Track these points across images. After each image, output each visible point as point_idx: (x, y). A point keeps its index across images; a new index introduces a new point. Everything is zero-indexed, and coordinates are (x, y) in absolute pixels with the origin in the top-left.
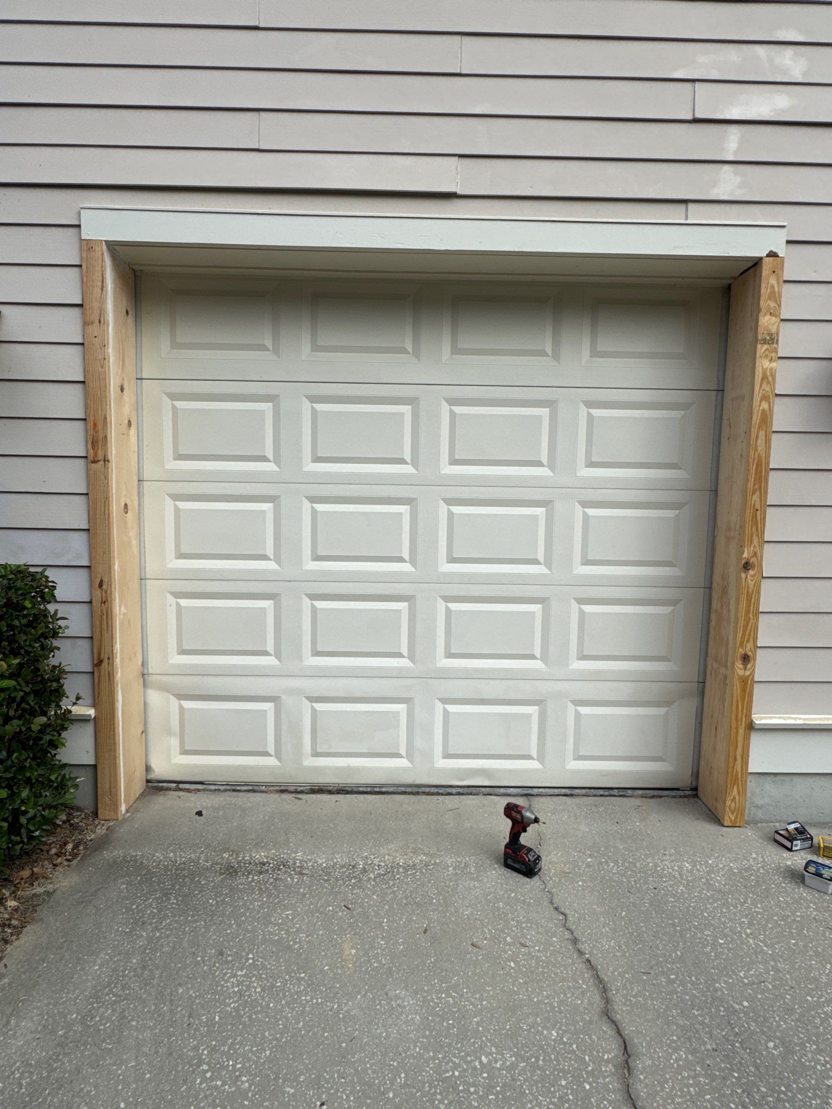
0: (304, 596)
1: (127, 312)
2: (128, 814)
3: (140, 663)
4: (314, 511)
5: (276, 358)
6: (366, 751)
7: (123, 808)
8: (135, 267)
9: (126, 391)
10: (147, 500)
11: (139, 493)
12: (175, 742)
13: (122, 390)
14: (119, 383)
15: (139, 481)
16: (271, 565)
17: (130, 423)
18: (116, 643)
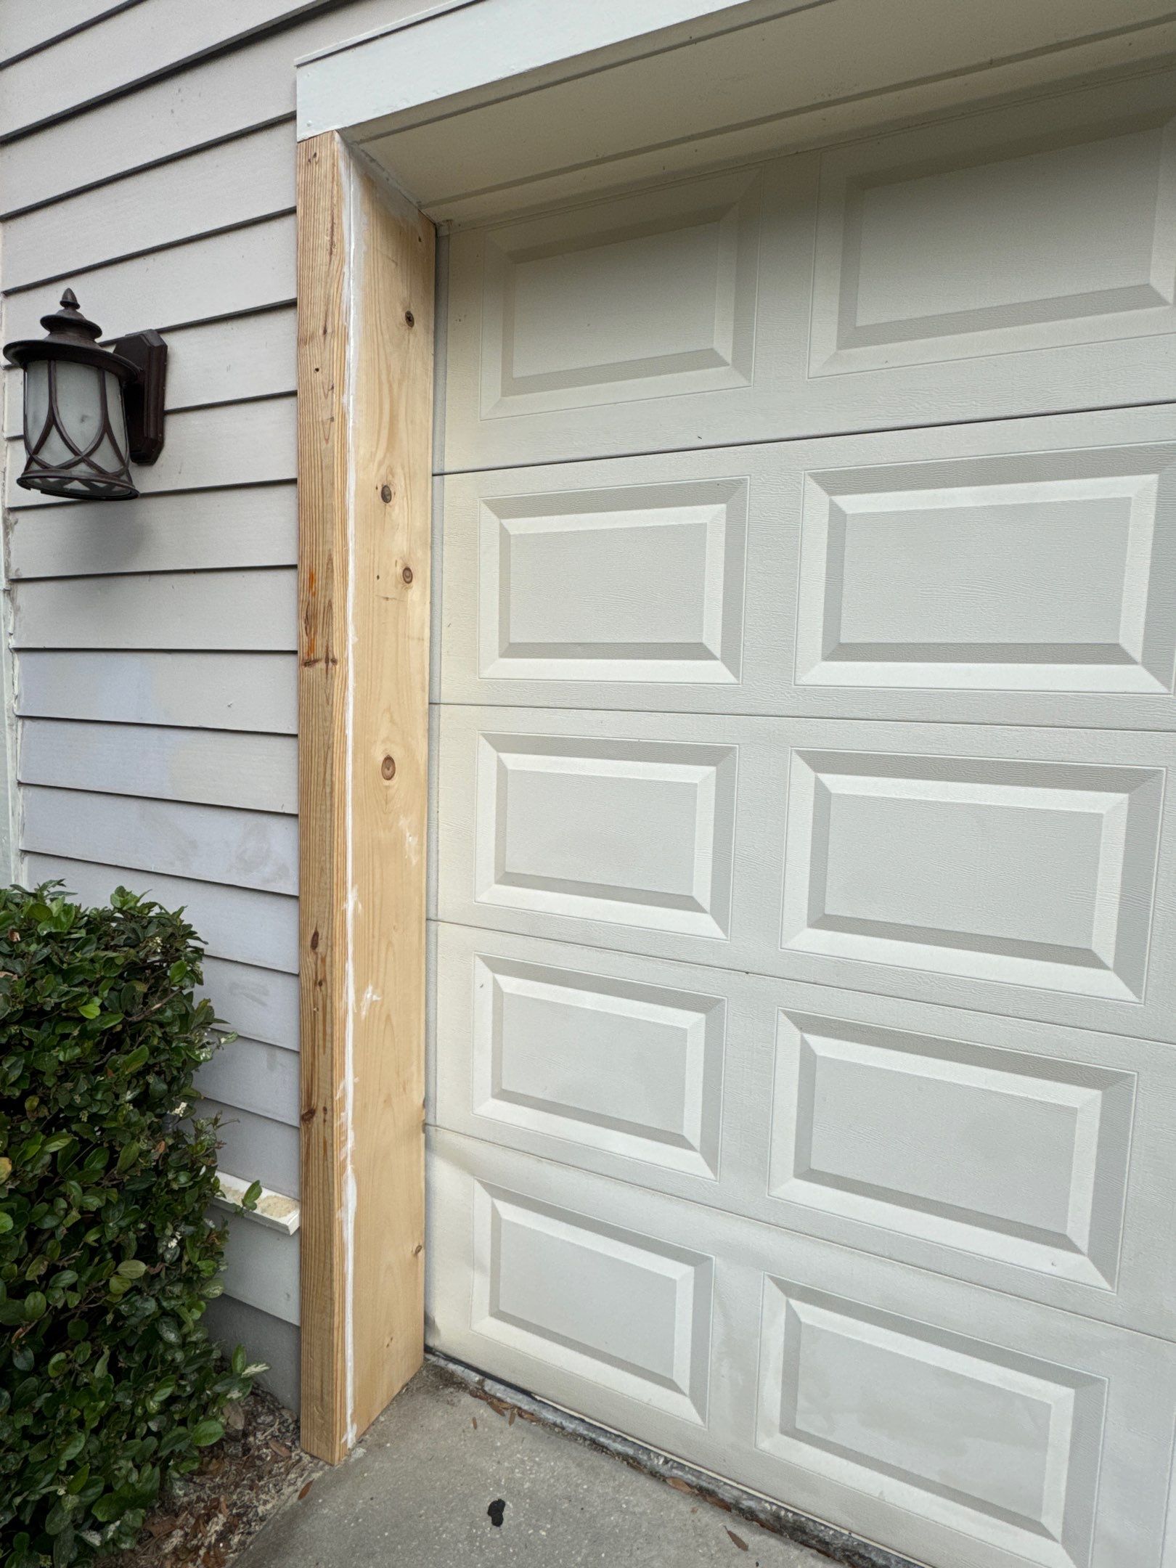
0: (783, 1018)
1: (410, 319)
2: (360, 1452)
3: (418, 1100)
4: (823, 795)
5: (743, 382)
6: (936, 1478)
7: (350, 1436)
8: (433, 213)
9: (396, 500)
10: (446, 747)
11: (430, 730)
12: (480, 1285)
13: (386, 495)
14: (375, 479)
15: (430, 704)
16: (705, 925)
17: (408, 575)
18: (343, 1075)
